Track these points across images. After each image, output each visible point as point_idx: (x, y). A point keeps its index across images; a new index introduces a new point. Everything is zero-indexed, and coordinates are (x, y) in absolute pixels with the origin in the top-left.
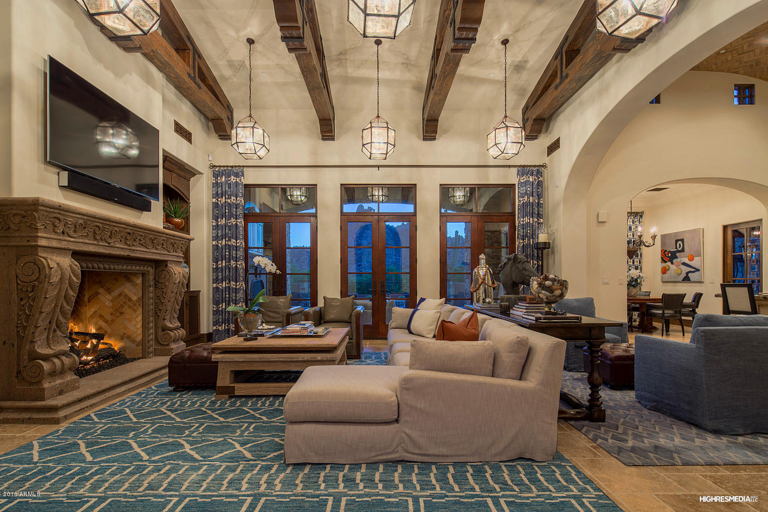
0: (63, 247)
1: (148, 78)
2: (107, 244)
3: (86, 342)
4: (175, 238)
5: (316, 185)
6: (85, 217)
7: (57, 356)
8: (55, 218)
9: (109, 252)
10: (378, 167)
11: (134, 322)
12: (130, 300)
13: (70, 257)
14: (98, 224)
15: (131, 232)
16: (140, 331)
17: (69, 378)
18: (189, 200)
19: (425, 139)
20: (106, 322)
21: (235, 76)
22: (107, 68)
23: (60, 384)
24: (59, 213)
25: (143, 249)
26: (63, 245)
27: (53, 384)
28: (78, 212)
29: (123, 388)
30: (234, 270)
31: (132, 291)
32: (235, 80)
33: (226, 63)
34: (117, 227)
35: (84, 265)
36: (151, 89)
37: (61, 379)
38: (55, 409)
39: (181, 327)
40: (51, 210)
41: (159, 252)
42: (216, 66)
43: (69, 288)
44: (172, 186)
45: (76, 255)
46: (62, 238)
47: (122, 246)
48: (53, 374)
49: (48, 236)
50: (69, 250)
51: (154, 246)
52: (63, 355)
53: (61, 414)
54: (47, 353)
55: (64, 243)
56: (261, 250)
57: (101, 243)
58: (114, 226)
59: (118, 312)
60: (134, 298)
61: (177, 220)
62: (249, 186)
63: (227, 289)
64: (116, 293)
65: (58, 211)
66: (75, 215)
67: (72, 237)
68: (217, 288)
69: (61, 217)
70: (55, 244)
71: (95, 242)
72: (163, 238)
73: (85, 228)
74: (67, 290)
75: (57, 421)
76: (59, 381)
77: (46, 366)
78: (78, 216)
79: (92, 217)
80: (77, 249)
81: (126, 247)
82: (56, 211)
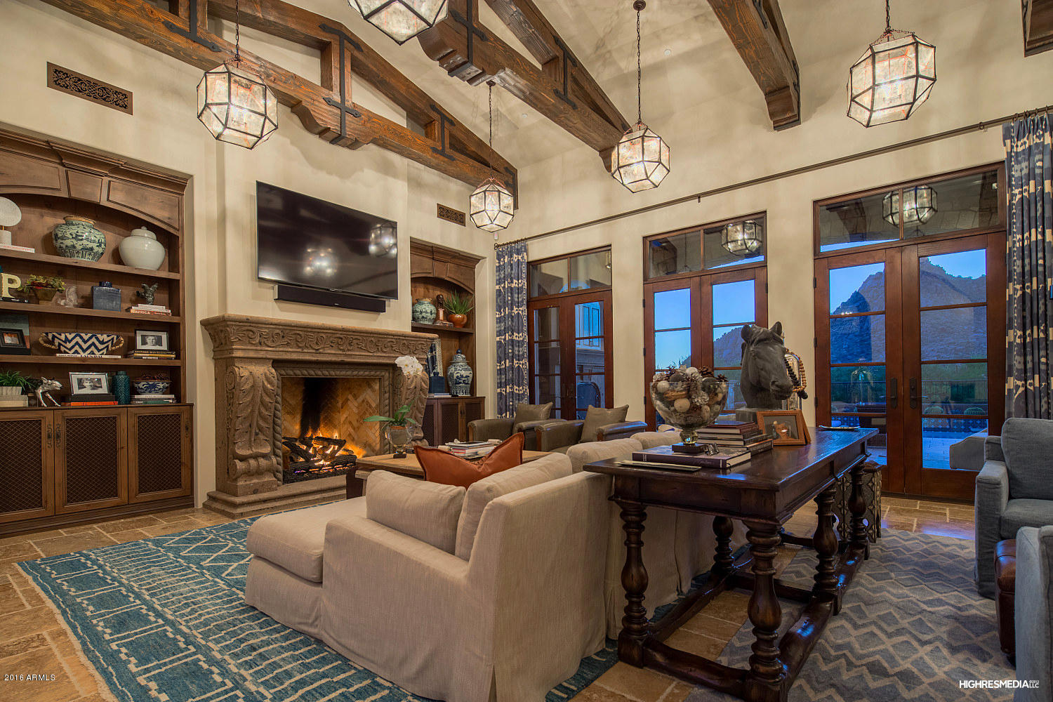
0: (261, 356)
1: (387, 169)
2: (314, 351)
3: (325, 448)
4: (407, 338)
5: (610, 245)
6: (281, 327)
7: (256, 457)
8: (248, 330)
9: (316, 359)
10: (699, 197)
11: (373, 431)
12: (370, 406)
13: (271, 365)
14: (298, 332)
15: (341, 336)
16: (378, 440)
17: (266, 479)
18: (474, 291)
19: (778, 127)
20: (354, 429)
21: (497, 130)
22: (330, 173)
23: (254, 483)
24: (250, 326)
25: (364, 354)
26: (261, 355)
27: (248, 483)
28: (270, 322)
29: (318, 496)
30: (517, 371)
31: (371, 396)
32: (500, 135)
33: (483, 119)
34: (323, 333)
35: (283, 372)
36: (391, 179)
37: (257, 478)
38: (235, 505)
39: (423, 438)
40: (241, 324)
41: (387, 355)
42: (475, 126)
43: (264, 395)
44: (447, 279)
45: (277, 363)
46: (259, 348)
47: (333, 352)
48: (249, 474)
49: (243, 347)
50: (269, 359)
51: (378, 349)
52: (263, 457)
53: (239, 510)
54: (245, 454)
55: (262, 353)
56: (596, 342)
57: (305, 351)
58: (319, 332)
59: (362, 418)
60: (374, 405)
61: (458, 316)
62: (536, 263)
63: (511, 396)
64: (360, 399)
65: (249, 324)
66: (268, 326)
67: (271, 347)
68: (501, 393)
69: (254, 329)
70: (252, 354)
71: (300, 350)
72: (388, 340)
73: (283, 337)
74: (262, 397)
75: (232, 516)
76: (255, 481)
77: (240, 465)
78: (272, 326)
79: (289, 326)
80: (277, 357)
81: (341, 352)
82: (246, 324)
